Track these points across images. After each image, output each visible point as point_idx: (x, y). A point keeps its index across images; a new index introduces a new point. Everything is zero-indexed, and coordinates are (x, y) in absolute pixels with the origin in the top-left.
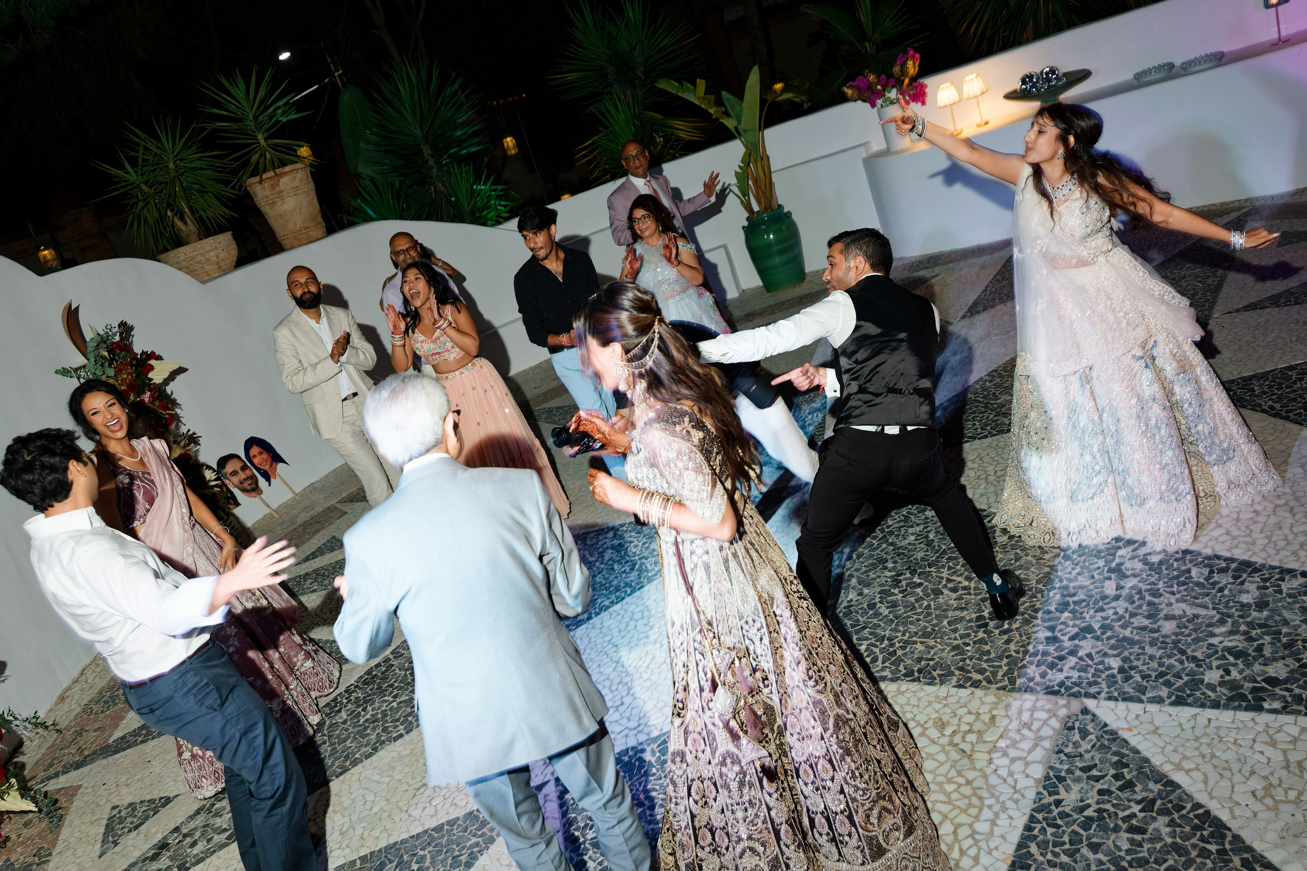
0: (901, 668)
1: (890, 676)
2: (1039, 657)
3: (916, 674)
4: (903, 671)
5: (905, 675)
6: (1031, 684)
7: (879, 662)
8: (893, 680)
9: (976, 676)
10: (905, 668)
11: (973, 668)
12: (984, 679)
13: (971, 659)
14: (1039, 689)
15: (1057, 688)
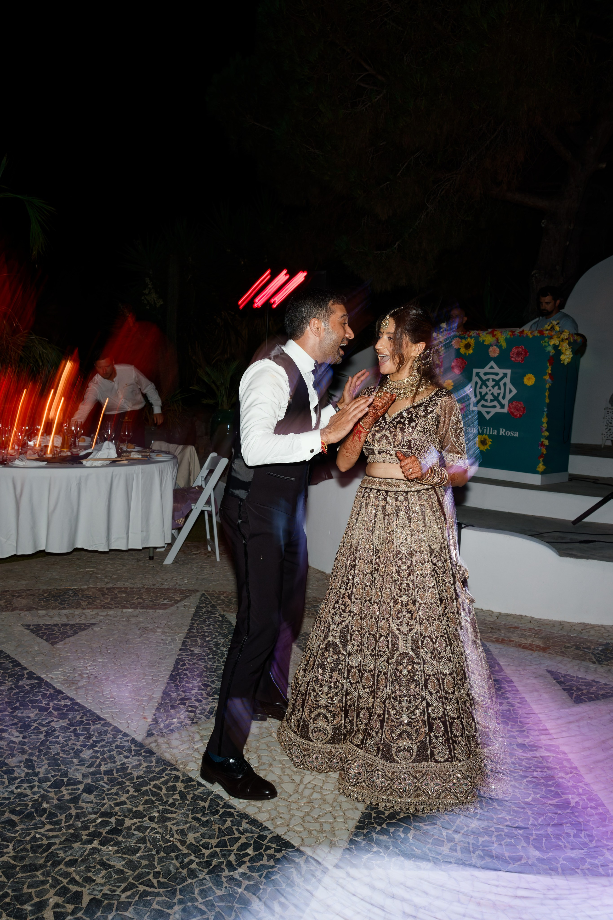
0: (228, 823)
1: (245, 821)
2: (120, 780)
3: (222, 811)
4: (229, 819)
5: (231, 815)
6: (154, 764)
7: (243, 840)
8: (245, 816)
9: (180, 786)
10: (225, 821)
11: (174, 794)
12: (178, 781)
13: (166, 802)
14: (154, 759)
15: (143, 754)
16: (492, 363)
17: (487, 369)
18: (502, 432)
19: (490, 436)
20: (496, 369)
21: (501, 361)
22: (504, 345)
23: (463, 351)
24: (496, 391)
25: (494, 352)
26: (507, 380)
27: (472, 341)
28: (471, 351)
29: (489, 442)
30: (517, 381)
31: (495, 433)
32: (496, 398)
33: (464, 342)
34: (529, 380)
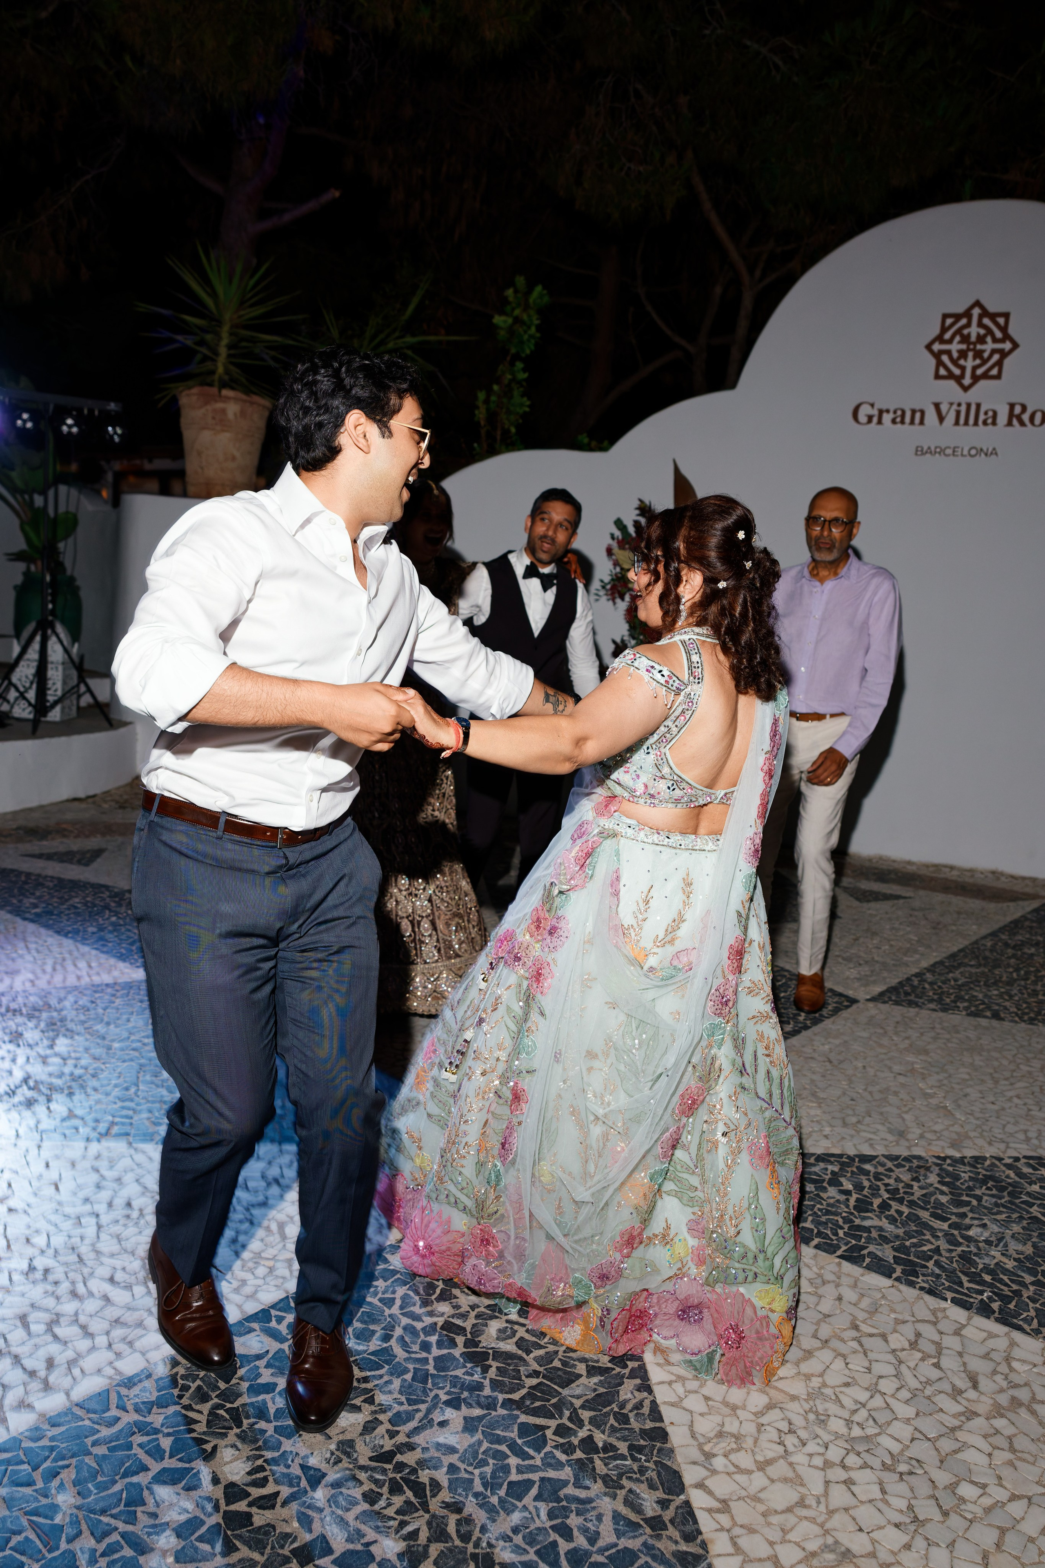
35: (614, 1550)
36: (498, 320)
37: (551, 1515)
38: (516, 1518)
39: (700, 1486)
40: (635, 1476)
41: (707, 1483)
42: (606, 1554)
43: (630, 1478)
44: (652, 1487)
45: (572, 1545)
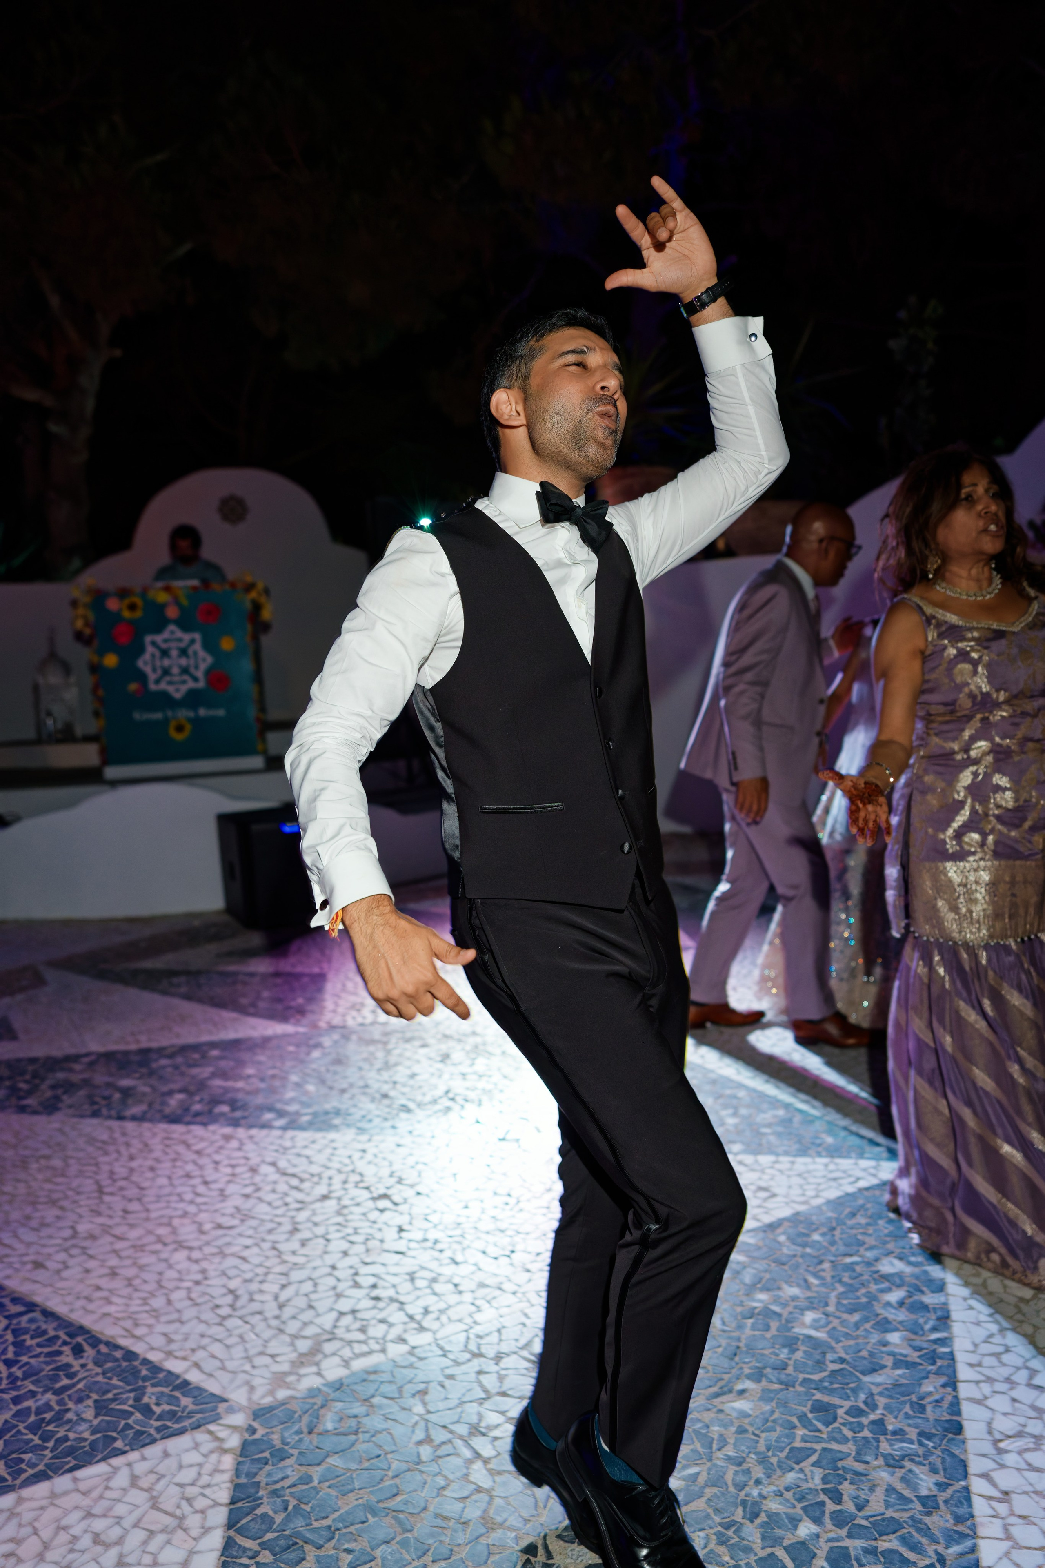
16: (172, 627)
17: (166, 635)
18: (202, 712)
19: (189, 720)
20: (179, 634)
21: (185, 625)
22: (185, 602)
23: (126, 614)
24: (183, 662)
25: (172, 612)
26: (198, 646)
27: (138, 601)
28: (138, 614)
29: (188, 727)
30: (210, 646)
31: (191, 714)
32: (185, 671)
33: (127, 601)
34: (227, 644)
35: (879, 1518)
36: (893, 344)
37: (824, 1480)
38: (791, 1477)
39: (986, 1476)
40: (917, 1459)
41: (992, 1474)
42: (871, 1519)
43: (912, 1460)
44: (934, 1471)
45: (838, 1507)
